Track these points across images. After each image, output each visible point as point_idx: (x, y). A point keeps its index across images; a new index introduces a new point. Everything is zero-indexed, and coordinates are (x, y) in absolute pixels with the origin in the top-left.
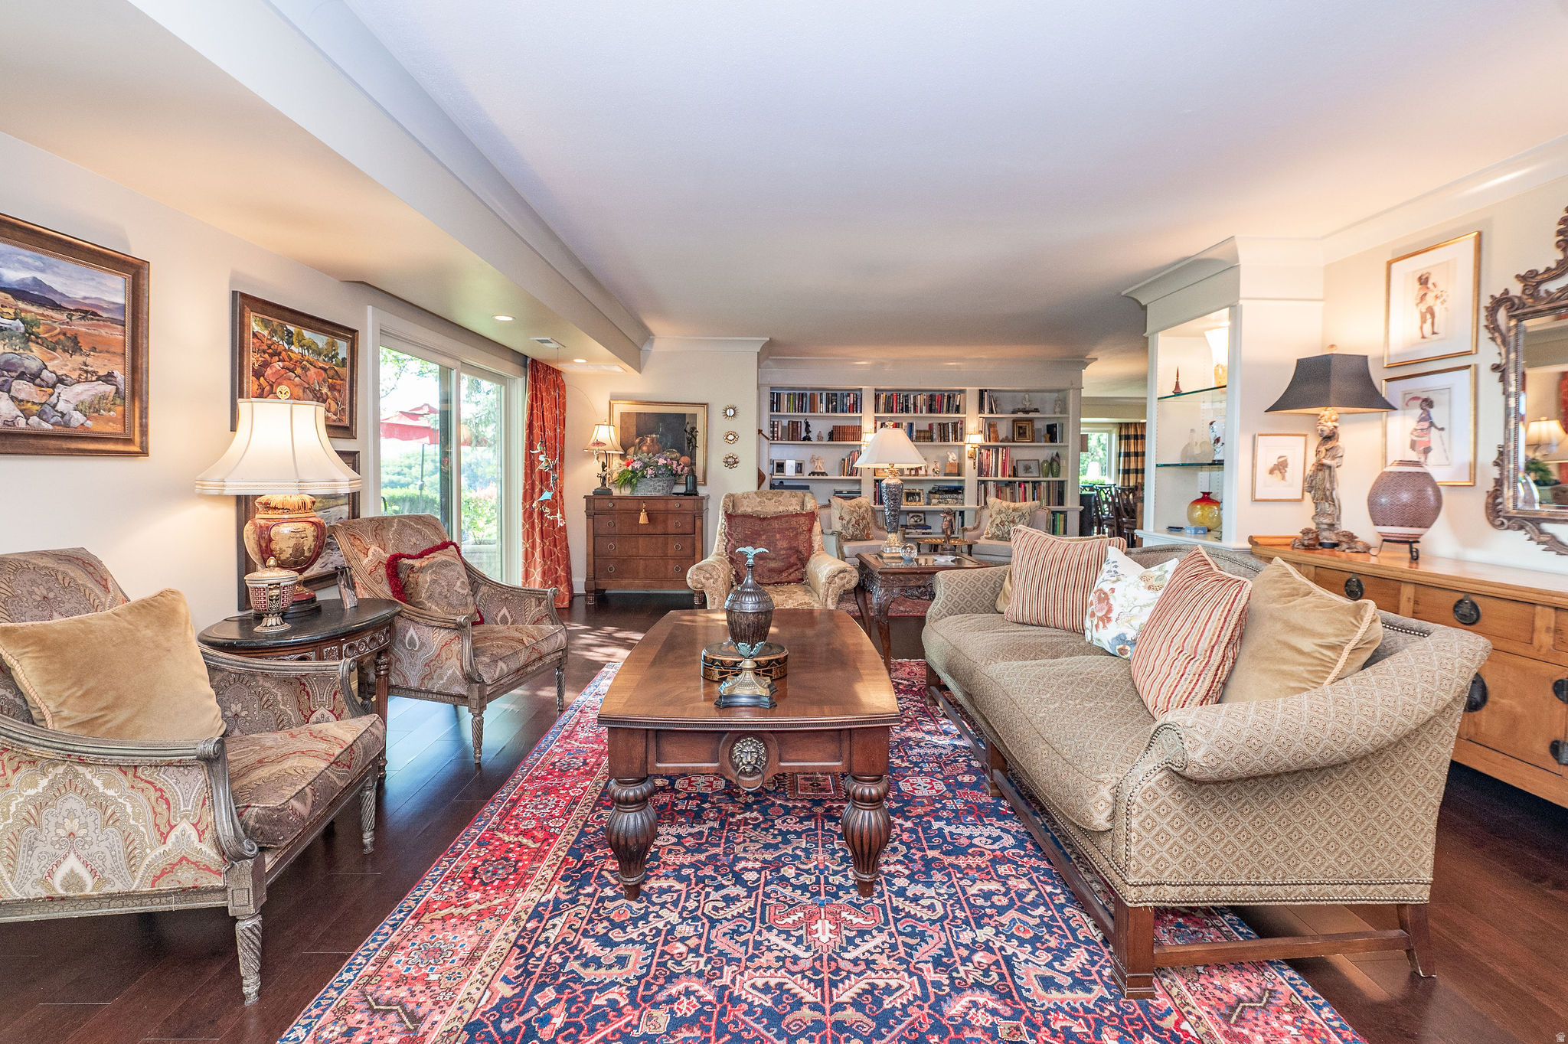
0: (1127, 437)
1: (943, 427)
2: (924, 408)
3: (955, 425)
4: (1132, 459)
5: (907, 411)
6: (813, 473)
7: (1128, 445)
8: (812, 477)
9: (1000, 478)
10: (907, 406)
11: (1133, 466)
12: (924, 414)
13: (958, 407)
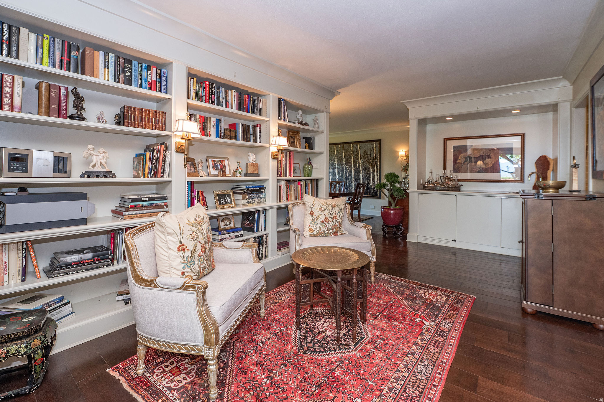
1: (246, 128)
2: (234, 105)
3: (255, 127)
5: (219, 104)
6: (89, 174)
8: (86, 180)
9: (288, 177)
10: (219, 99)
12: (234, 111)
13: (261, 109)
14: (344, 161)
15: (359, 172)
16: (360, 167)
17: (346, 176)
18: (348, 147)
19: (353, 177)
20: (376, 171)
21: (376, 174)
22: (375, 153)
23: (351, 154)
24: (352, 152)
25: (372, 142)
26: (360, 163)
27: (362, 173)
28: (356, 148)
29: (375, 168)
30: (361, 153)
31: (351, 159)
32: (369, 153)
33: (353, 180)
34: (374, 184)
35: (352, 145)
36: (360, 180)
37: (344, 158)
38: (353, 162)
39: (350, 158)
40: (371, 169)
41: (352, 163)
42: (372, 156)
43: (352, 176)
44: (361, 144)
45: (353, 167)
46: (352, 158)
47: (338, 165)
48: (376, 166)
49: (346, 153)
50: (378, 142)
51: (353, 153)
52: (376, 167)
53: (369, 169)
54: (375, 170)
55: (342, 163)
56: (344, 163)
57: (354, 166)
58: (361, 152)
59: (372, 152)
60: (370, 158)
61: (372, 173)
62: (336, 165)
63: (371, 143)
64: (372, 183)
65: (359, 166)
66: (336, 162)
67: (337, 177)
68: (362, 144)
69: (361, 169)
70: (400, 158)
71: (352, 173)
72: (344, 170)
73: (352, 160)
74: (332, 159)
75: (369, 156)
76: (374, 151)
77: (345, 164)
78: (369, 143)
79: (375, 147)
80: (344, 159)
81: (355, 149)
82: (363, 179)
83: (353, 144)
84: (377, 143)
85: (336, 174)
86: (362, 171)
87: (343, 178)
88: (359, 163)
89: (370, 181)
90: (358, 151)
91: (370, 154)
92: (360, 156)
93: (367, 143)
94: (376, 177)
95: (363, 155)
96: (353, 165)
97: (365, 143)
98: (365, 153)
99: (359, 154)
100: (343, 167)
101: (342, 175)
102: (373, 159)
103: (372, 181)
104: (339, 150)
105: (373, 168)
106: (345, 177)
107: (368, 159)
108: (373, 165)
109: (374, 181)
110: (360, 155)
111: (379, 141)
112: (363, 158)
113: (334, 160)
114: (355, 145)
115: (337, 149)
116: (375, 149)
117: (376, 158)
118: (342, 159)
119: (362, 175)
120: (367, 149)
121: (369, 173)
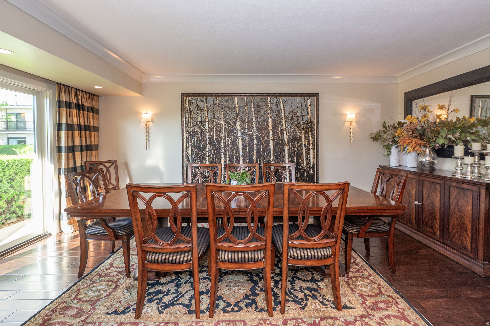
0: (69, 105)
4: (76, 133)
7: (69, 115)
11: (77, 143)
14: (254, 125)
15: (283, 145)
16: (285, 136)
17: (258, 151)
18: (262, 102)
19: (272, 152)
20: (311, 142)
21: (311, 147)
22: (310, 114)
23: (268, 114)
24: (269, 111)
25: (305, 96)
26: (285, 129)
27: (289, 146)
28: (277, 105)
29: (311, 138)
30: (287, 114)
31: (267, 123)
32: (299, 114)
33: (272, 157)
34: (308, 162)
35: (269, 99)
36: (284, 157)
37: (254, 120)
38: (271, 127)
39: (266, 121)
40: (303, 140)
41: (268, 130)
42: (305, 118)
43: (269, 152)
44: (285, 98)
45: (271, 136)
46: (270, 120)
47: (242, 133)
48: (312, 134)
49: (257, 112)
50: (314, 96)
51: (272, 112)
52: (312, 136)
53: (300, 139)
54: (309, 141)
55: (250, 128)
56: (255, 128)
57: (274, 135)
58: (286, 111)
59: (305, 113)
60: (301, 121)
61: (305, 145)
62: (239, 132)
63: (303, 98)
64: (305, 162)
65: (282, 135)
66: (238, 127)
67: (241, 153)
68: (288, 98)
69: (286, 139)
70: (347, 124)
71: (270, 146)
72: (255, 142)
73: (270, 124)
74: (231, 122)
75: (300, 119)
76: (308, 112)
77: (256, 130)
78: (299, 98)
79: (310, 105)
80: (254, 123)
81: (274, 106)
82: (290, 156)
83: (272, 98)
84: (313, 98)
85: (238, 148)
86: (288, 141)
87: (253, 155)
88: (282, 130)
89: (301, 158)
90: (280, 109)
91: (302, 116)
92: (283, 118)
93: (296, 98)
94: (311, 151)
95: (290, 116)
96: (271, 133)
97: (292, 98)
98: (294, 113)
99: (283, 115)
100: (252, 136)
101: (251, 151)
102: (307, 124)
103: (304, 158)
104: (245, 106)
105: (307, 138)
106: (257, 153)
107: (299, 124)
108: (306, 133)
109: (308, 159)
110: (285, 116)
111: (316, 95)
112: (289, 122)
113: (234, 123)
114: (275, 100)
115: (240, 105)
116: (309, 107)
117: (310, 122)
118: (250, 122)
119: (289, 150)
120: (296, 107)
121: (301, 146)
